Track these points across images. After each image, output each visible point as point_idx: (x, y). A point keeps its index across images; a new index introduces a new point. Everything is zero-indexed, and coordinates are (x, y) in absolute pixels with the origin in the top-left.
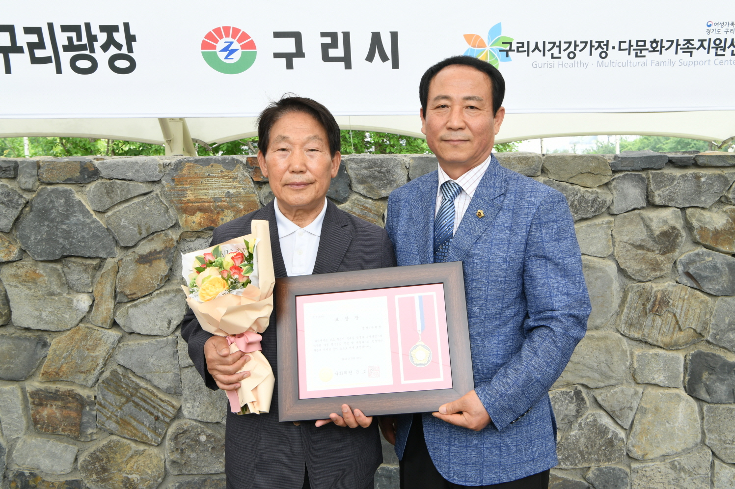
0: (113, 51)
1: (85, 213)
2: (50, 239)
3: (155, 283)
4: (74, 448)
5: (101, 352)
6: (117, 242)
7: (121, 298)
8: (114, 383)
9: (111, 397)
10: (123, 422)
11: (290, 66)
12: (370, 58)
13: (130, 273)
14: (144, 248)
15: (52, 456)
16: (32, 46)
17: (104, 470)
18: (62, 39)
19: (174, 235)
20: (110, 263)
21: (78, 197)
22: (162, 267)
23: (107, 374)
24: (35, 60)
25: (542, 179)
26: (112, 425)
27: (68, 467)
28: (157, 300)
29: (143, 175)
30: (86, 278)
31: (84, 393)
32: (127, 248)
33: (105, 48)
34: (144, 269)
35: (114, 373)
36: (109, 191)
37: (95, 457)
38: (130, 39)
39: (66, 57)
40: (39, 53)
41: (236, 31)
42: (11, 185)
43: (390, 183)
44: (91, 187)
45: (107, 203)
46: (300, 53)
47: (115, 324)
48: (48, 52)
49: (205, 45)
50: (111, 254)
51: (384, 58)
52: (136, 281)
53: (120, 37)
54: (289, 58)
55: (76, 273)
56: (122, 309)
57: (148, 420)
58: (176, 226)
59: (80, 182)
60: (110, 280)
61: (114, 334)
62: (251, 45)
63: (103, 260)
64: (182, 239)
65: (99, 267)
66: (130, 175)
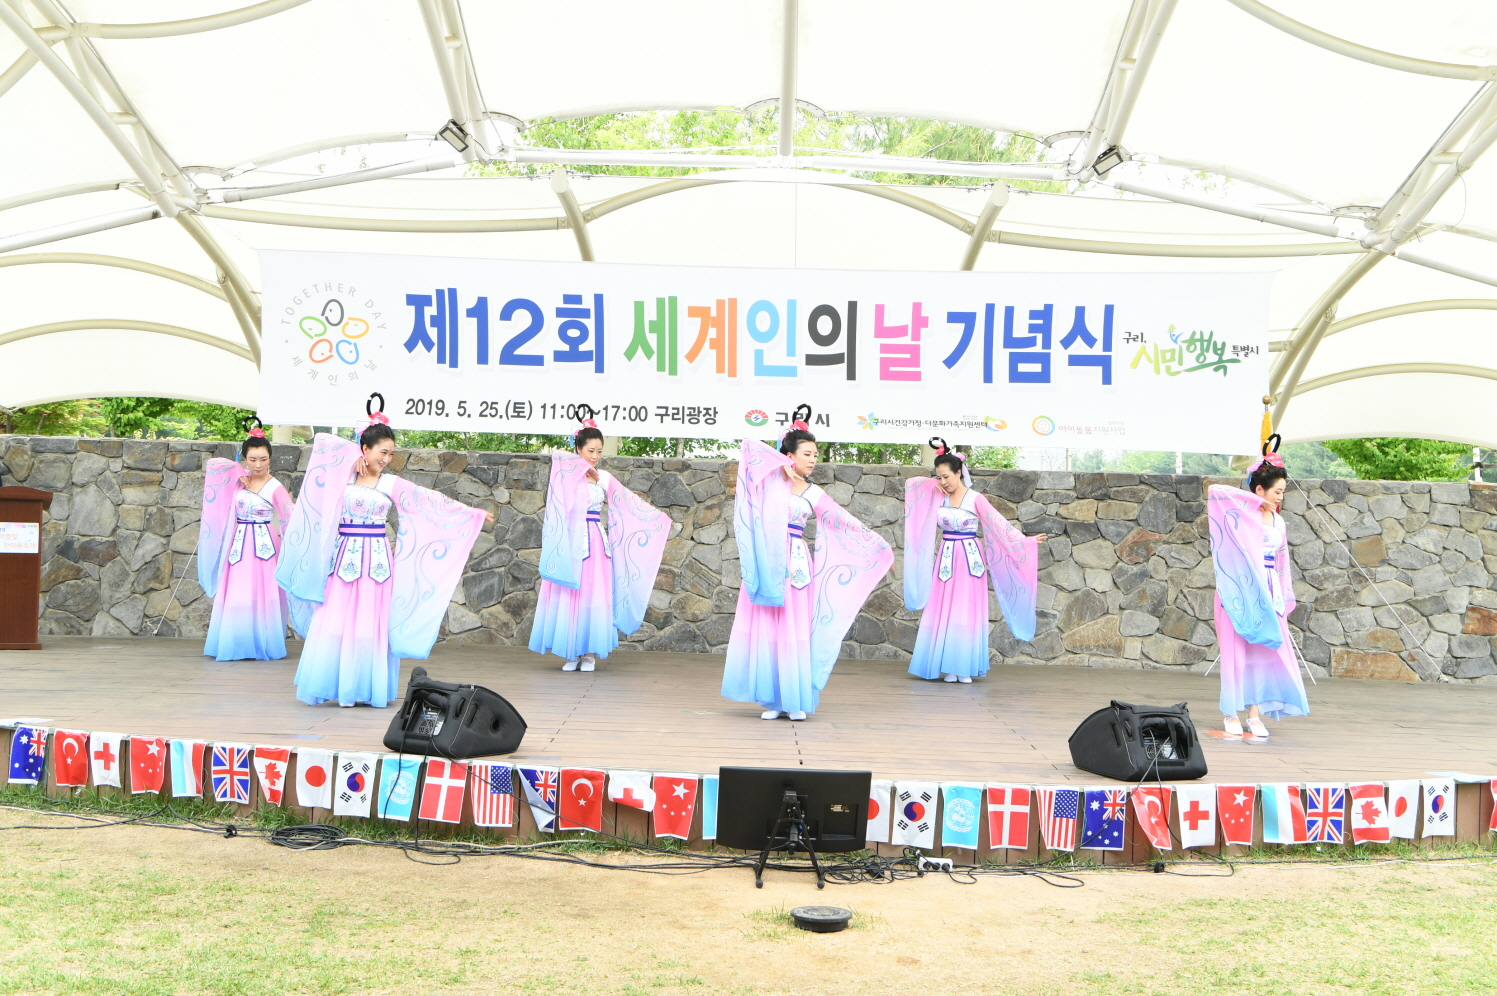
0: (707, 417)
1: (682, 484)
2: (666, 496)
3: (713, 519)
4: (670, 596)
5: (685, 551)
6: (695, 499)
7: (697, 526)
8: (690, 566)
9: (689, 573)
10: (693, 586)
11: (782, 424)
12: (817, 423)
13: (702, 513)
14: (709, 503)
15: (659, 599)
16: (673, 414)
17: (683, 608)
18: (687, 412)
19: (723, 497)
20: (692, 509)
21: (680, 477)
22: (716, 512)
23: (687, 562)
24: (673, 419)
25: (897, 478)
26: (688, 587)
27: (667, 606)
28: (713, 527)
29: (711, 469)
30: (681, 515)
31: (676, 570)
32: (699, 502)
33: (704, 416)
34: (708, 512)
35: (690, 561)
36: (694, 475)
37: (679, 602)
38: (716, 413)
39: (687, 418)
40: (676, 417)
41: (760, 412)
42: (650, 471)
43: (825, 477)
44: (686, 473)
45: (693, 480)
46: (787, 420)
47: (692, 539)
48: (680, 416)
49: (747, 416)
50: (693, 505)
51: (823, 423)
52: (704, 517)
53: (712, 412)
54: (782, 422)
55: (676, 512)
56: (697, 531)
57: (705, 585)
58: (724, 493)
59: (681, 471)
60: (692, 517)
61: (692, 543)
62: (767, 417)
63: (688, 507)
64: (726, 499)
65: (686, 511)
66: (704, 468)
